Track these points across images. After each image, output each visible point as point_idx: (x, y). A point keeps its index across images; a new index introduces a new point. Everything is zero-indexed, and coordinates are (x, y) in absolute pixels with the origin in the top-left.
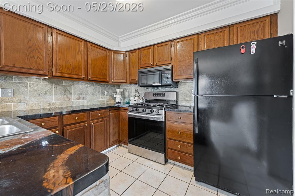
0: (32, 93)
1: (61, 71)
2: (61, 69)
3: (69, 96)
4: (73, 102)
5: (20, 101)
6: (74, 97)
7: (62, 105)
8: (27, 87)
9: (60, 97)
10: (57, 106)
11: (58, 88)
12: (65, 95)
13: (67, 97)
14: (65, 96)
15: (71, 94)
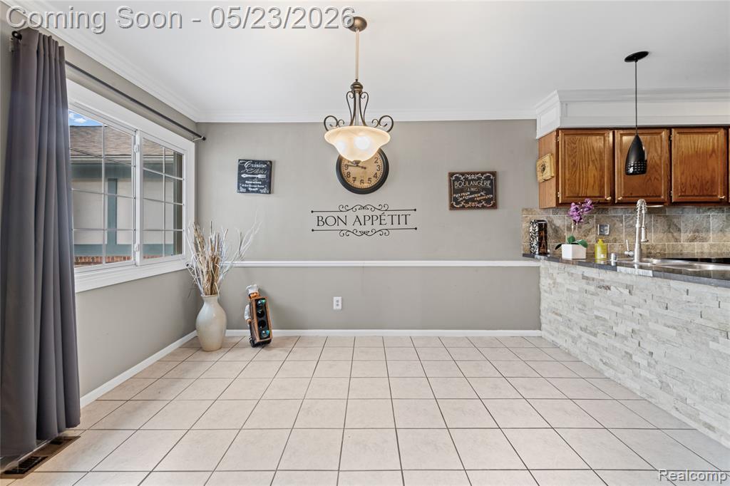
0: (627, 230)
1: (682, 194)
2: (683, 190)
3: (675, 234)
4: (682, 245)
5: (615, 241)
6: (684, 236)
7: (665, 250)
8: (622, 222)
9: (661, 235)
10: (658, 251)
11: (659, 221)
12: (670, 232)
13: (673, 236)
14: (670, 235)
15: (679, 230)
